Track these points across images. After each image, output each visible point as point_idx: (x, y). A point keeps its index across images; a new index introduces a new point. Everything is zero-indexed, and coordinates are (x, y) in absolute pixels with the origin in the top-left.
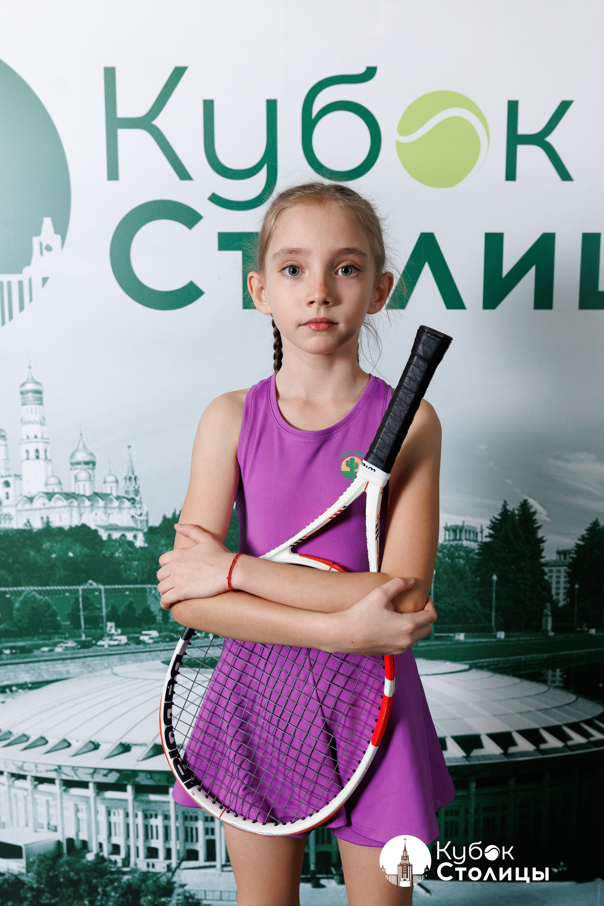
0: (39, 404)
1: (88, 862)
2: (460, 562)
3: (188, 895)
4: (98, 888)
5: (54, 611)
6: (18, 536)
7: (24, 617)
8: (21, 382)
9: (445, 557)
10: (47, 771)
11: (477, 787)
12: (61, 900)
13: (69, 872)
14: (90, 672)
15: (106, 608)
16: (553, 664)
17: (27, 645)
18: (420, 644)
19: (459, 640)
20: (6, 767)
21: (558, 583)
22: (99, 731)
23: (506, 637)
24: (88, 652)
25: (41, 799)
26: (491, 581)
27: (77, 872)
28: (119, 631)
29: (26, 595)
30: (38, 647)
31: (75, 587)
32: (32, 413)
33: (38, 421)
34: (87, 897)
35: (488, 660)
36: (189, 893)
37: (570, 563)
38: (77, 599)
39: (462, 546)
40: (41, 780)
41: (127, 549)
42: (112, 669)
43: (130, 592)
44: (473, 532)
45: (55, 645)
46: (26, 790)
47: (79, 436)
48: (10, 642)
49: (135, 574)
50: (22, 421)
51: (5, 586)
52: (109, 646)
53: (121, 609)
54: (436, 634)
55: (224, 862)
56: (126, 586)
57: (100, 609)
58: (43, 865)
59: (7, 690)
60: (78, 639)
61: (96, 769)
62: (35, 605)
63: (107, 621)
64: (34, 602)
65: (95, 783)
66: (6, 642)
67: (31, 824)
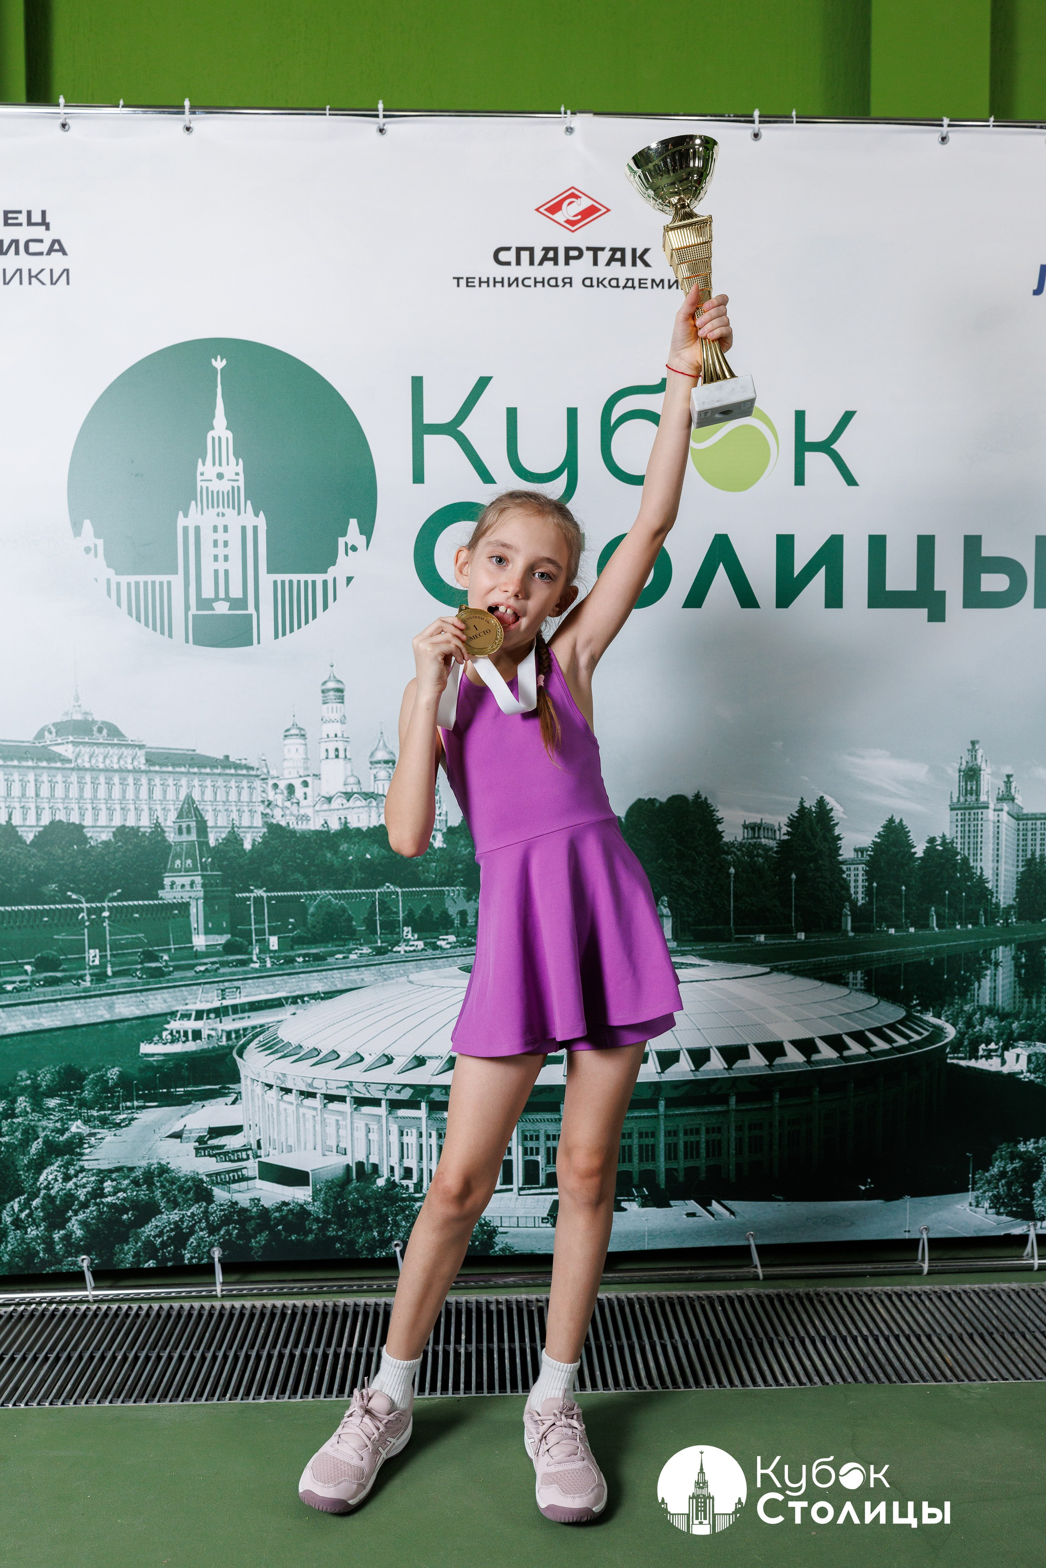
0: (340, 703)
1: (380, 1188)
2: (758, 860)
5: (349, 915)
6: (315, 837)
7: (318, 923)
8: (323, 680)
9: (744, 856)
10: (337, 1088)
11: (781, 1098)
12: (349, 1231)
13: (358, 1199)
14: (385, 980)
15: (403, 912)
16: (853, 966)
17: (321, 952)
18: (720, 947)
19: (759, 941)
20: (295, 1084)
21: (856, 881)
22: (393, 1043)
23: (806, 937)
24: (383, 959)
25: (331, 1119)
26: (791, 880)
27: (366, 1201)
28: (416, 936)
29: (322, 899)
30: (332, 954)
31: (371, 891)
32: (332, 711)
33: (338, 719)
35: (789, 962)
37: (868, 861)
38: (374, 902)
39: (760, 844)
40: (330, 1098)
42: (408, 976)
43: (428, 895)
44: (771, 830)
45: (350, 951)
46: (315, 1109)
47: (379, 735)
48: (304, 949)
49: (434, 876)
50: (322, 719)
51: (300, 891)
52: (405, 952)
53: (418, 913)
54: (736, 936)
55: (520, 1186)
56: (424, 889)
57: (397, 913)
58: (331, 1193)
59: (299, 1001)
60: (373, 945)
61: (389, 1084)
62: (331, 910)
63: (404, 926)
64: (329, 906)
65: (387, 1100)
66: (300, 949)
67: (319, 1147)
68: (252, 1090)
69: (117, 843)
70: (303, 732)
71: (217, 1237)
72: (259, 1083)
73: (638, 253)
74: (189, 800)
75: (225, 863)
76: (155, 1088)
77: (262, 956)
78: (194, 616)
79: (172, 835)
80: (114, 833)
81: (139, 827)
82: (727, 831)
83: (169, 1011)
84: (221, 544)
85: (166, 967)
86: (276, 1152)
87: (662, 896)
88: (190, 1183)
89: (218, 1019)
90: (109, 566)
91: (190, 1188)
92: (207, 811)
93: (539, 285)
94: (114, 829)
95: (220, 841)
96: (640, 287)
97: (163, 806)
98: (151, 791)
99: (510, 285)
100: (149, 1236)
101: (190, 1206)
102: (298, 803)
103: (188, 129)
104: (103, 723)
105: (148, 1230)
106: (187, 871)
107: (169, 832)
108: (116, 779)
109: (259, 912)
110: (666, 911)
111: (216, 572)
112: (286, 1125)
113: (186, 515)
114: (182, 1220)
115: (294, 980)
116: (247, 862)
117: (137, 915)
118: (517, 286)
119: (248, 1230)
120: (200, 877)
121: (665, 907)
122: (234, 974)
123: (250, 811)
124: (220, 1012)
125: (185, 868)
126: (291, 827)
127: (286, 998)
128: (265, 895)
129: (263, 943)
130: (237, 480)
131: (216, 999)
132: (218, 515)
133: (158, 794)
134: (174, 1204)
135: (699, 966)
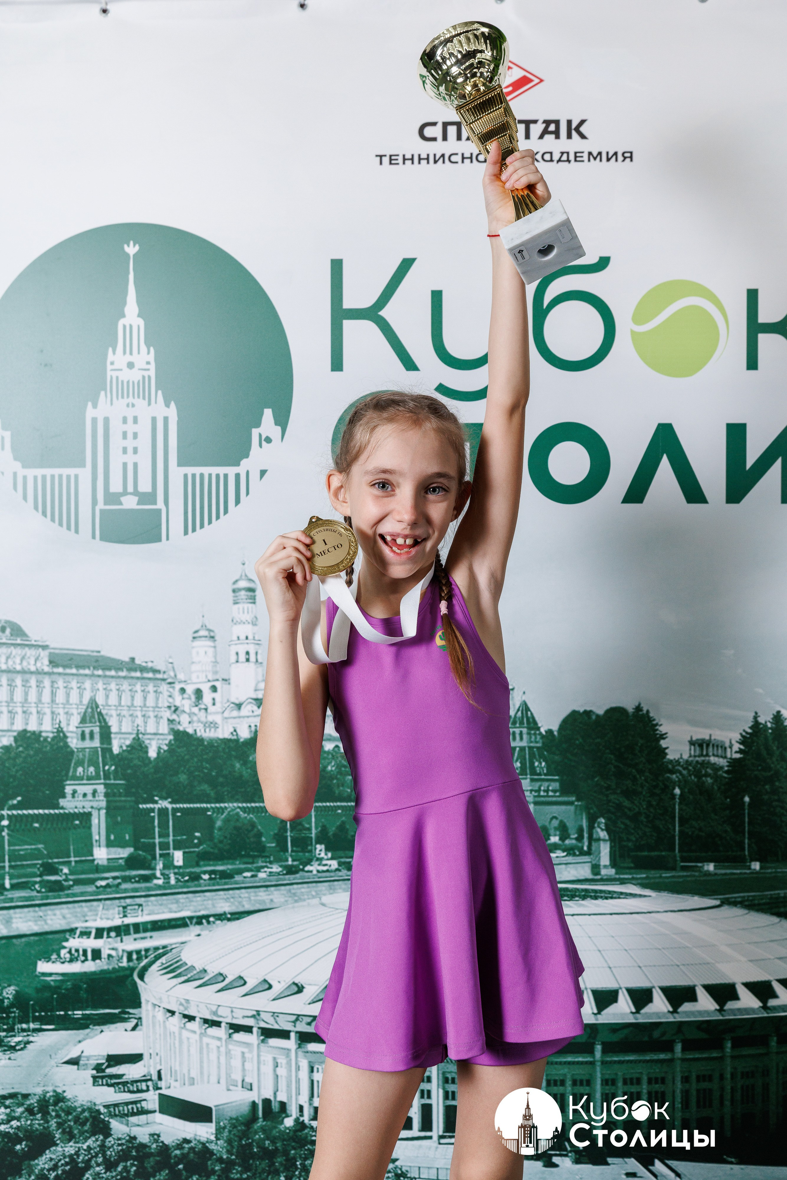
0: (251, 603)
1: (286, 1128)
2: (707, 781)
3: (399, 1172)
4: (297, 1161)
5: (259, 830)
6: (223, 746)
7: (226, 837)
8: (234, 579)
9: (690, 775)
10: (244, 1017)
11: (733, 1047)
12: (254, 1174)
13: (264, 1140)
14: (296, 901)
15: (316, 828)
17: (228, 869)
18: (664, 875)
19: (708, 871)
20: (199, 1012)
22: (304, 970)
23: (761, 868)
24: (294, 879)
26: (744, 803)
27: (273, 1142)
28: (329, 855)
29: (229, 812)
30: (240, 872)
32: (243, 612)
33: (250, 621)
34: (283, 1172)
35: (742, 895)
36: (401, 1169)
39: (709, 762)
40: (236, 1028)
41: (340, 762)
42: (320, 898)
43: (342, 811)
44: (722, 747)
45: (258, 869)
46: (219, 1039)
48: (210, 865)
49: (349, 790)
50: (233, 621)
51: (206, 802)
52: (318, 871)
53: (332, 830)
54: (682, 864)
55: (441, 1133)
56: (339, 804)
57: (309, 829)
58: (235, 1131)
59: (204, 921)
60: (284, 864)
61: (299, 1015)
62: (238, 824)
63: (317, 843)
64: (237, 820)
65: (297, 1032)
66: (205, 865)
67: (223, 1081)
68: (154, 1016)
69: (17, 747)
70: (212, 634)
71: (114, 1174)
72: (161, 1009)
73: (574, 125)
74: (93, 704)
75: (129, 771)
76: (52, 1010)
77: (166, 872)
78: (102, 511)
79: (75, 741)
80: (15, 737)
81: (41, 732)
82: (671, 748)
83: (68, 927)
84: (130, 435)
85: (66, 880)
86: (177, 1084)
87: (599, 817)
88: (86, 1114)
89: (119, 938)
90: (16, 459)
91: (87, 1120)
92: (111, 716)
93: (467, 161)
94: (15, 734)
95: (125, 748)
96: (576, 161)
97: (66, 710)
98: (53, 694)
99: (436, 162)
100: (42, 1169)
101: (86, 1139)
102: (206, 709)
103: (105, 11)
104: (7, 622)
105: (42, 1163)
106: (89, 778)
107: (72, 738)
108: (18, 681)
109: (163, 825)
110: (603, 834)
111: (125, 465)
112: (189, 1056)
113: (95, 406)
114: (77, 1154)
115: (199, 899)
116: (152, 770)
117: (36, 825)
118: (444, 162)
119: (146, 1168)
120: (102, 786)
121: (602, 830)
122: (136, 890)
123: (156, 717)
124: (121, 931)
125: (88, 776)
126: (199, 734)
127: (191, 918)
128: (170, 806)
129: (167, 858)
130: (148, 370)
131: (117, 916)
132: (128, 405)
133: (60, 697)
134: (70, 1136)
135: (640, 896)
